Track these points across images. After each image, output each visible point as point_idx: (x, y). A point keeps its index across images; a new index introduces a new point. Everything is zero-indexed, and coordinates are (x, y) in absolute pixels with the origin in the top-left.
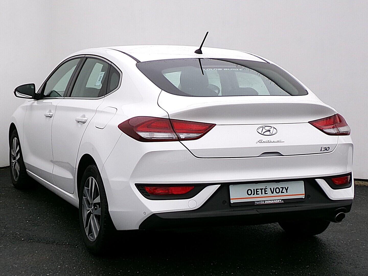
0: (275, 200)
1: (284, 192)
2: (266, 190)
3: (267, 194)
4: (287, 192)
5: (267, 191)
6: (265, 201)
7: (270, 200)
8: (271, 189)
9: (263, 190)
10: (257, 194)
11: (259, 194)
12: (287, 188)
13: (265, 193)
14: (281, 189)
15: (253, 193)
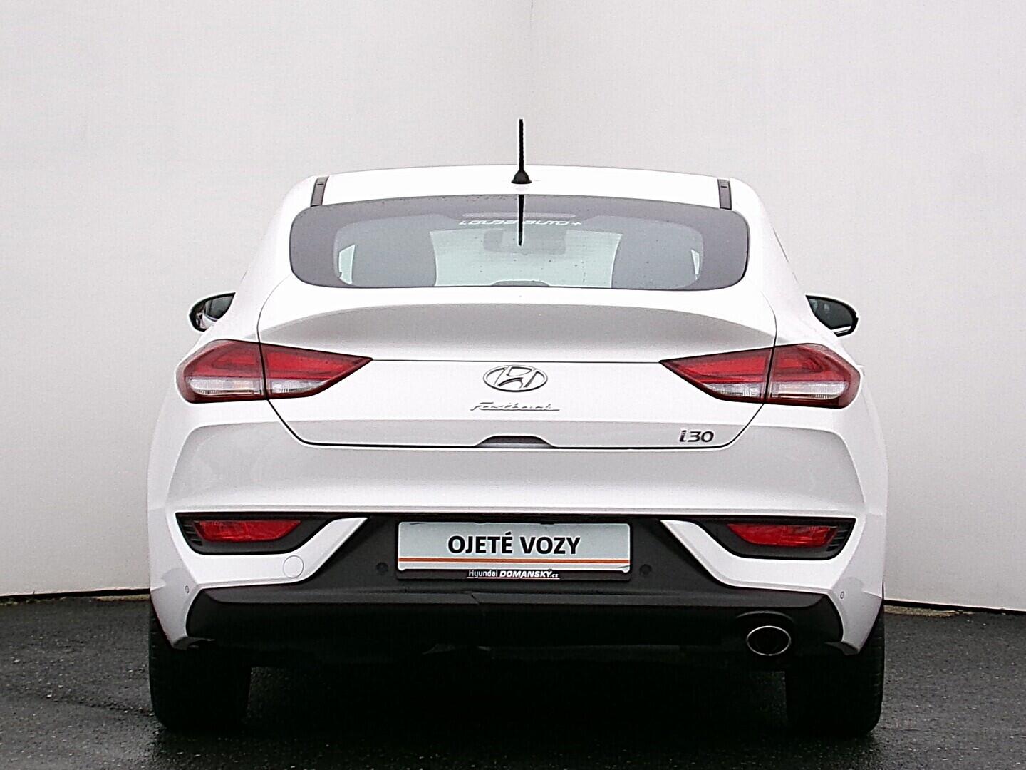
0: (532, 571)
1: (563, 552)
2: (508, 542)
3: (510, 552)
4: (573, 552)
5: (510, 545)
6: (502, 572)
7: (517, 571)
8: (523, 539)
9: (497, 541)
10: (478, 551)
11: (484, 551)
12: (573, 541)
13: (504, 551)
14: (555, 544)
15: (466, 547)
